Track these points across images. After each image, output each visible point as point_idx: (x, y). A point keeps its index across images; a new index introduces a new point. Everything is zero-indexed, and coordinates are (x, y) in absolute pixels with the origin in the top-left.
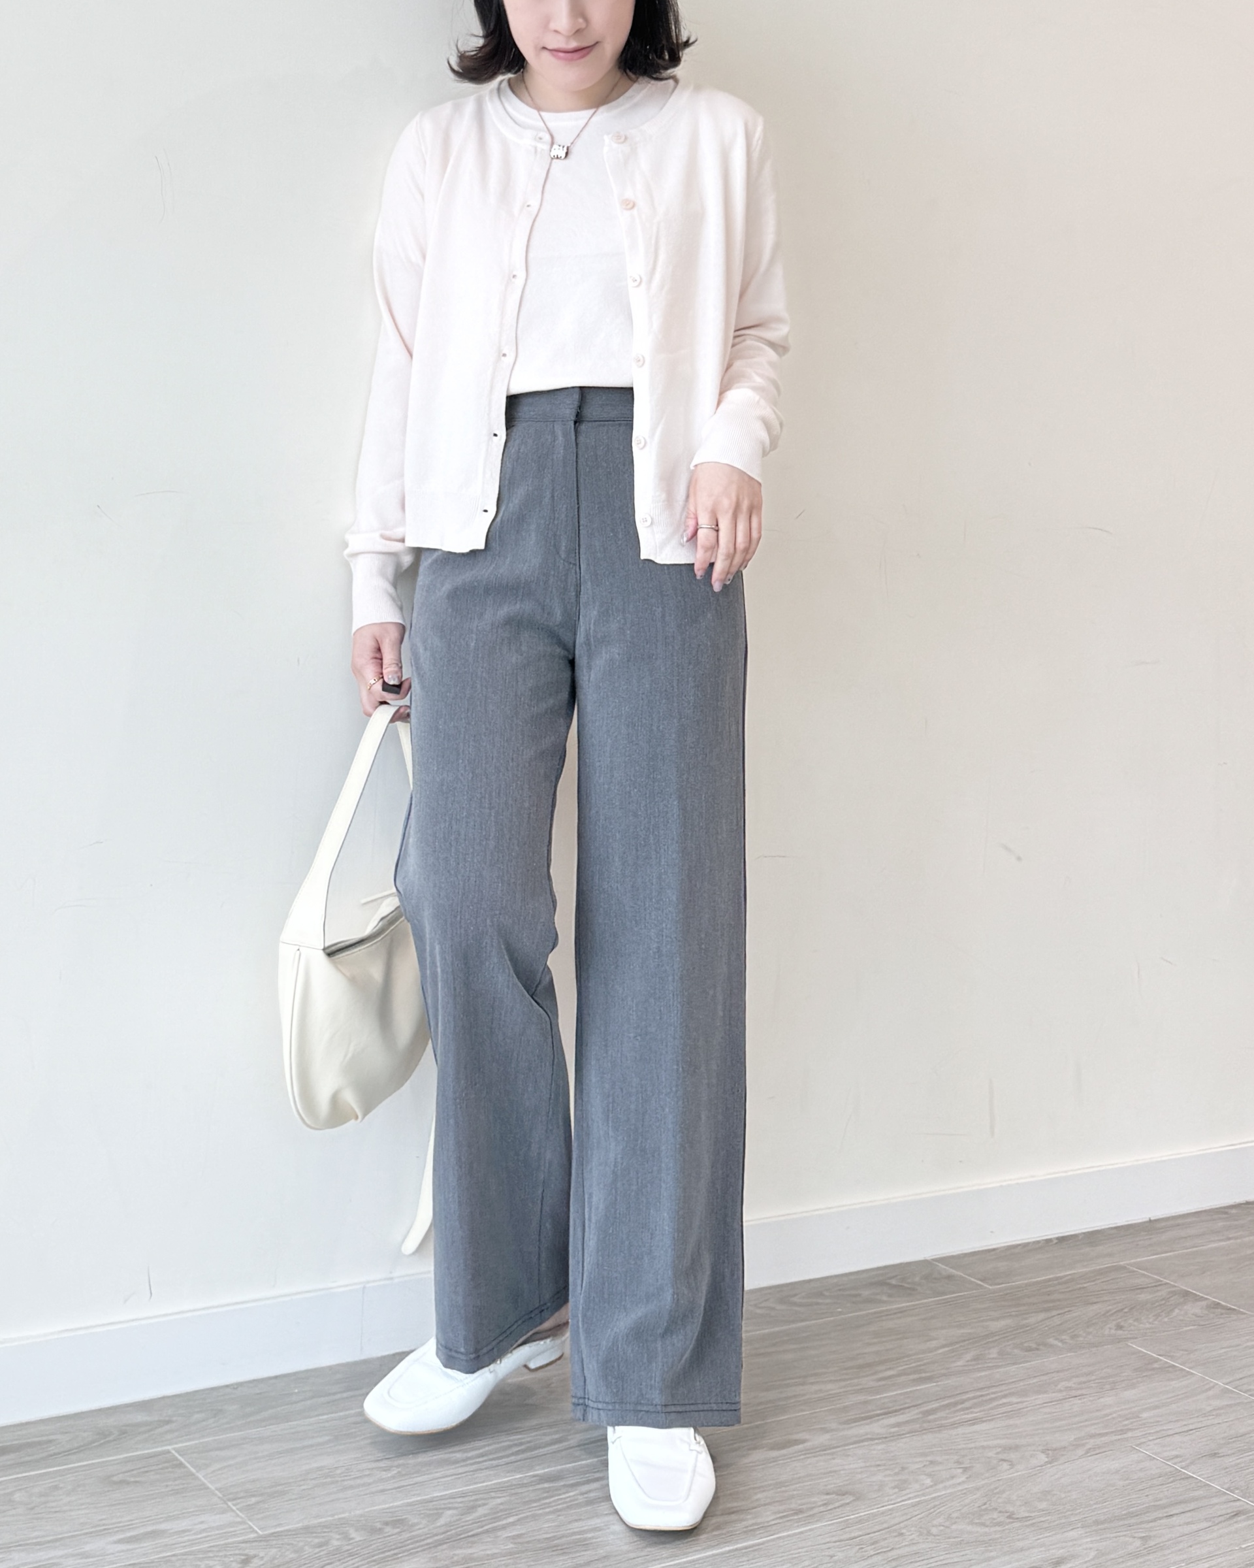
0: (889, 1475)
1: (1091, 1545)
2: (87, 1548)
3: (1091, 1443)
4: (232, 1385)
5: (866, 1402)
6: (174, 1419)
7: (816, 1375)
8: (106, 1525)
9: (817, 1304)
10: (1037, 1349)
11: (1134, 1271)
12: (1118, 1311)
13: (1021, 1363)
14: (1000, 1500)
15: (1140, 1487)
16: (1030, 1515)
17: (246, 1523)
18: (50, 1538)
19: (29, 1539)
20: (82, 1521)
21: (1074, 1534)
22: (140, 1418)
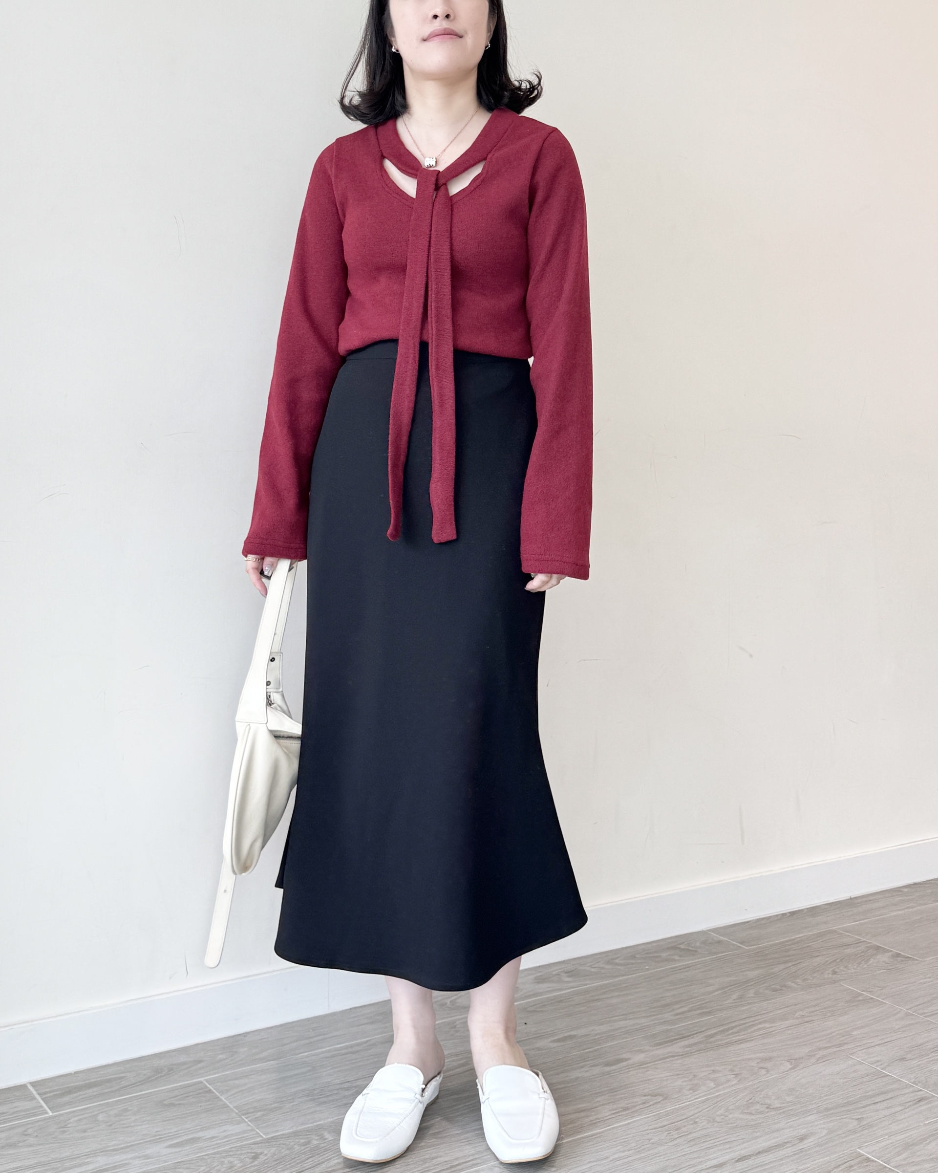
0: (685, 1081)
1: (824, 1126)
2: (148, 1152)
3: (821, 1053)
4: (243, 1033)
5: (667, 1031)
6: (206, 1058)
7: (634, 1013)
8: (162, 1135)
9: (632, 964)
10: (781, 990)
11: (841, 934)
12: (834, 961)
13: (772, 999)
14: (761, 1096)
15: (855, 1083)
16: (781, 1106)
17: (254, 1130)
18: (123, 1146)
19: (109, 1147)
20: (144, 1133)
21: (811, 1118)
22: (182, 1059)
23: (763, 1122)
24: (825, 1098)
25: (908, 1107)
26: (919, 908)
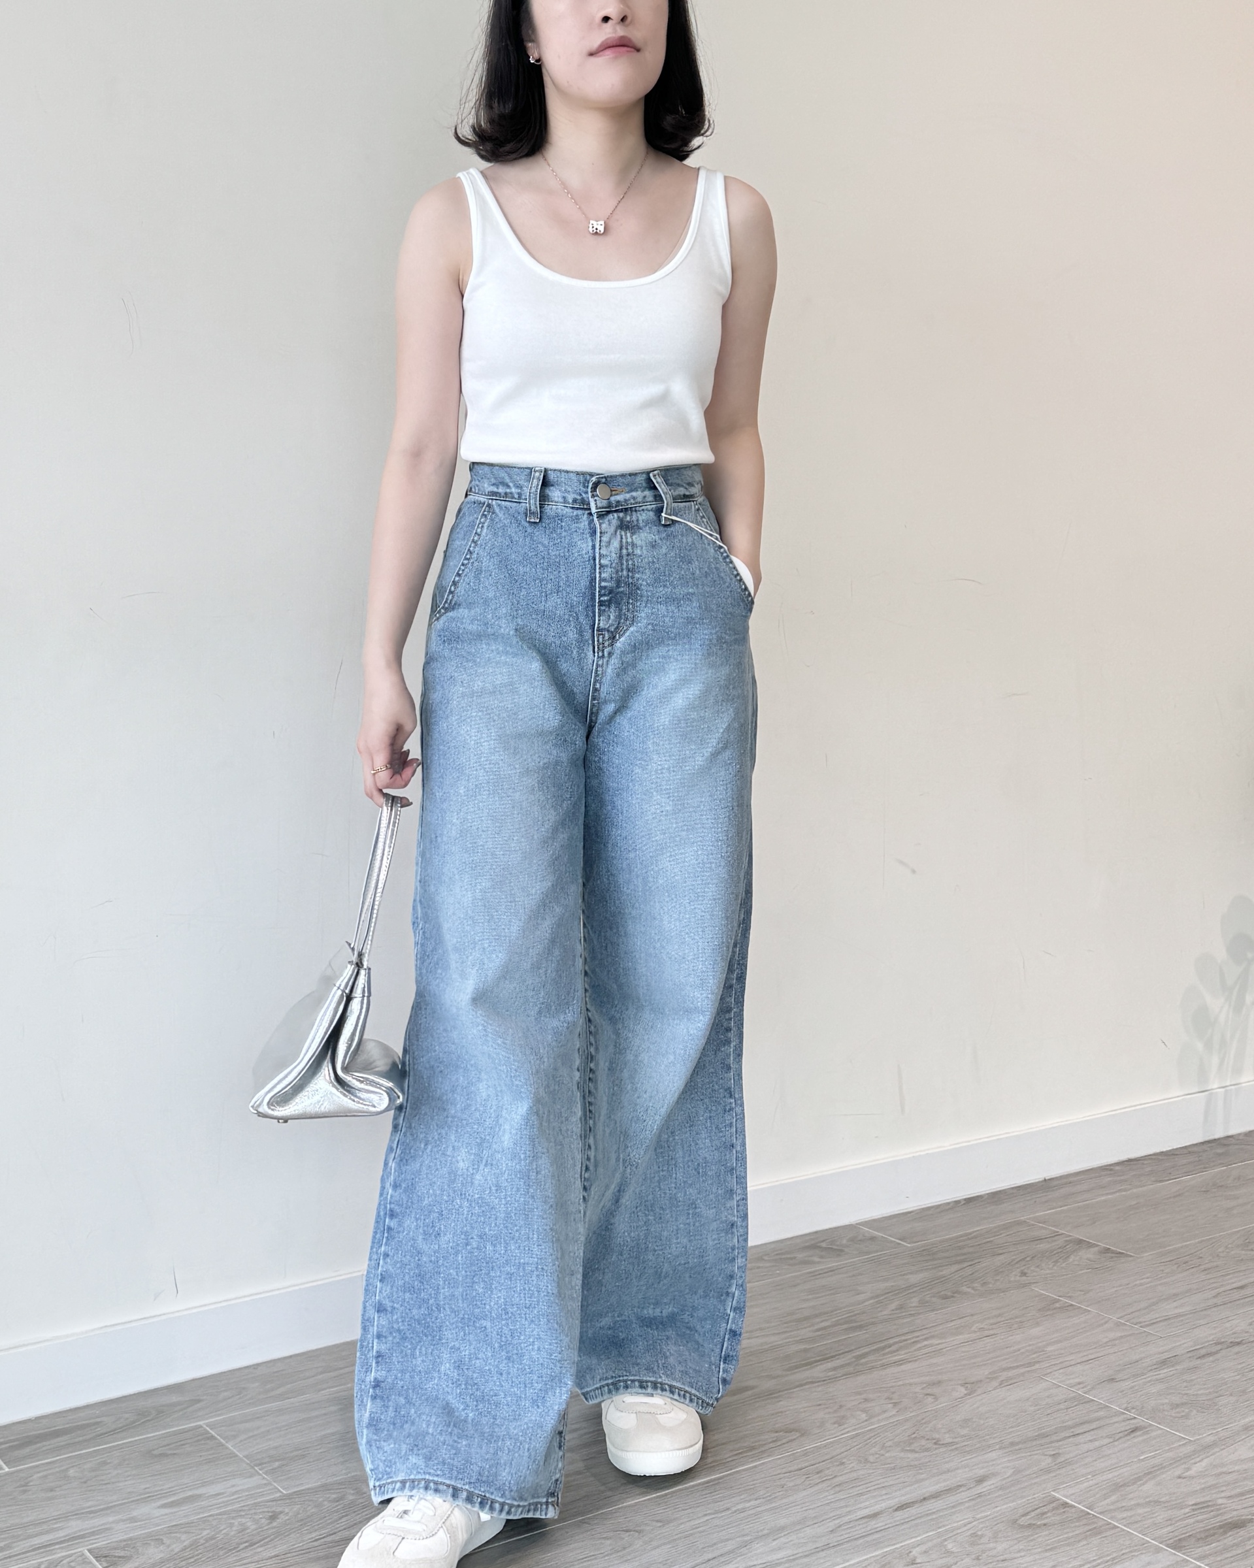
1: (1009, 1464)
2: (135, 1513)
3: (1005, 1375)
5: (805, 1350)
6: (205, 1397)
7: (761, 1329)
8: (151, 1493)
9: (759, 1268)
10: (953, 1297)
11: (1033, 1225)
12: (1023, 1259)
13: (941, 1309)
14: (927, 1429)
15: (1049, 1412)
16: (954, 1440)
17: (271, 1485)
18: (102, 1507)
19: (84, 1509)
20: (129, 1490)
21: (994, 1455)
22: (174, 1398)
23: (929, 1461)
24: (1011, 1430)
25: (1118, 1440)
26: (1135, 1190)
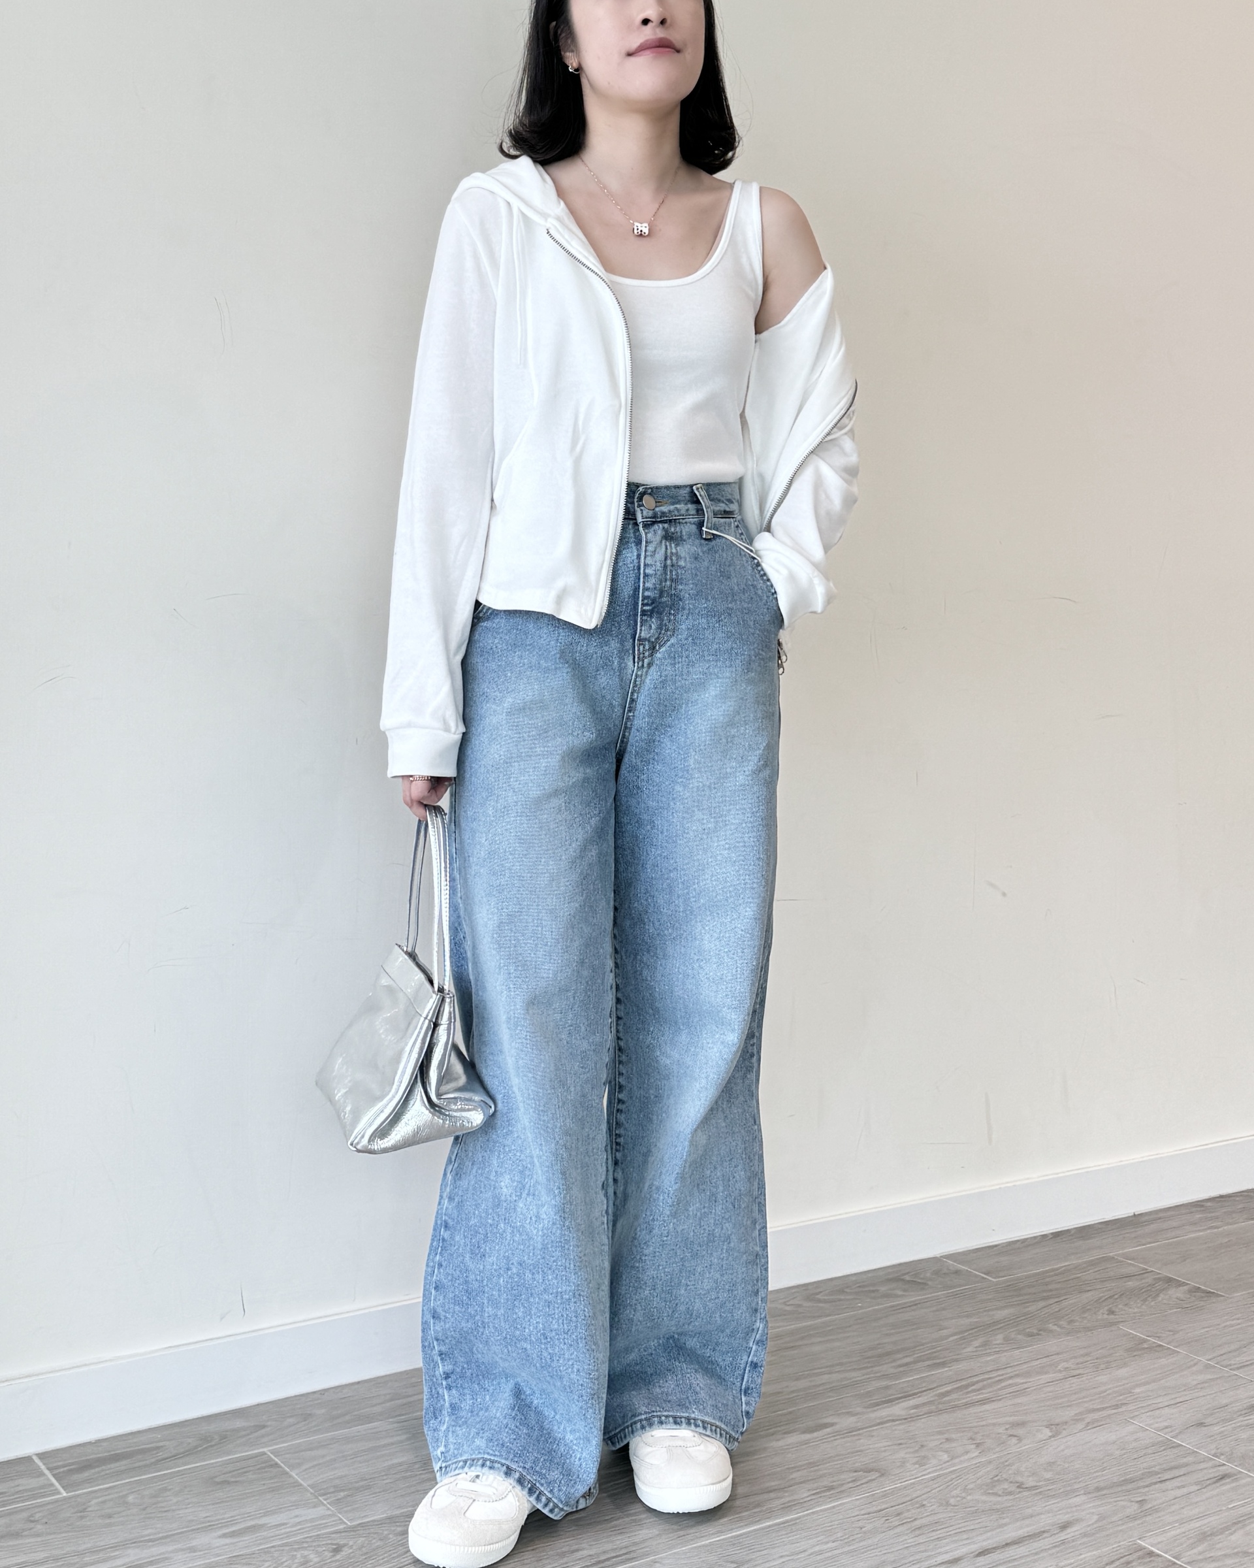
1: (1094, 1510)
2: (194, 1543)
3: (1090, 1417)
4: (320, 1391)
5: (887, 1388)
6: (269, 1423)
7: (841, 1364)
8: (212, 1521)
9: (840, 1300)
10: (1038, 1334)
11: (1122, 1262)
12: (1110, 1297)
13: (1026, 1347)
14: (1010, 1472)
15: (1135, 1456)
16: (1038, 1484)
17: (336, 1516)
18: (161, 1535)
19: (142, 1537)
20: (189, 1518)
21: (1077, 1500)
22: (239, 1423)
24: (1096, 1474)
25: (1206, 1487)
26: (1226, 1228)
